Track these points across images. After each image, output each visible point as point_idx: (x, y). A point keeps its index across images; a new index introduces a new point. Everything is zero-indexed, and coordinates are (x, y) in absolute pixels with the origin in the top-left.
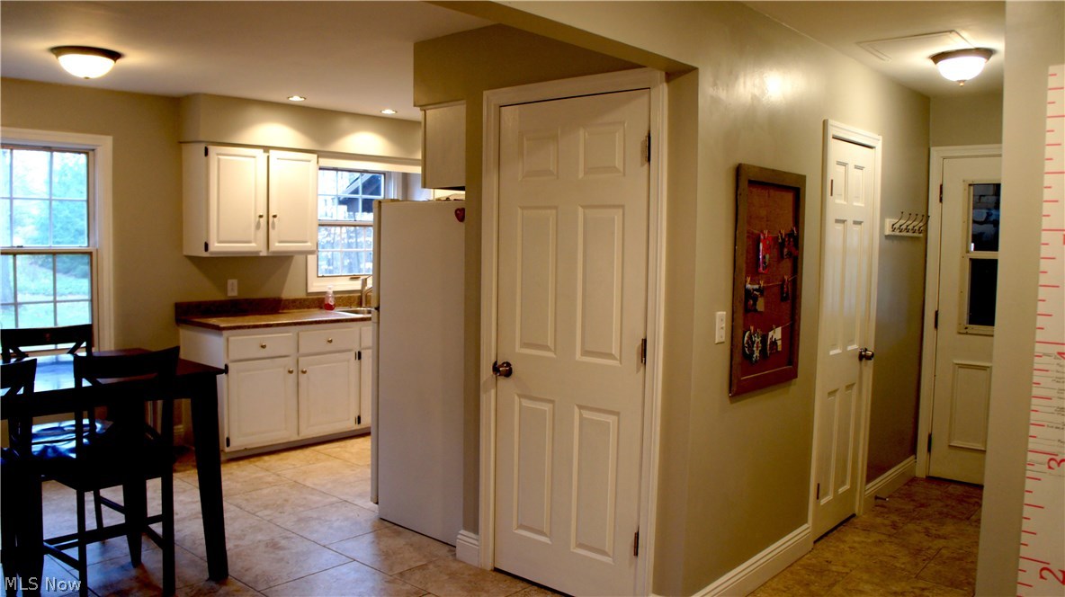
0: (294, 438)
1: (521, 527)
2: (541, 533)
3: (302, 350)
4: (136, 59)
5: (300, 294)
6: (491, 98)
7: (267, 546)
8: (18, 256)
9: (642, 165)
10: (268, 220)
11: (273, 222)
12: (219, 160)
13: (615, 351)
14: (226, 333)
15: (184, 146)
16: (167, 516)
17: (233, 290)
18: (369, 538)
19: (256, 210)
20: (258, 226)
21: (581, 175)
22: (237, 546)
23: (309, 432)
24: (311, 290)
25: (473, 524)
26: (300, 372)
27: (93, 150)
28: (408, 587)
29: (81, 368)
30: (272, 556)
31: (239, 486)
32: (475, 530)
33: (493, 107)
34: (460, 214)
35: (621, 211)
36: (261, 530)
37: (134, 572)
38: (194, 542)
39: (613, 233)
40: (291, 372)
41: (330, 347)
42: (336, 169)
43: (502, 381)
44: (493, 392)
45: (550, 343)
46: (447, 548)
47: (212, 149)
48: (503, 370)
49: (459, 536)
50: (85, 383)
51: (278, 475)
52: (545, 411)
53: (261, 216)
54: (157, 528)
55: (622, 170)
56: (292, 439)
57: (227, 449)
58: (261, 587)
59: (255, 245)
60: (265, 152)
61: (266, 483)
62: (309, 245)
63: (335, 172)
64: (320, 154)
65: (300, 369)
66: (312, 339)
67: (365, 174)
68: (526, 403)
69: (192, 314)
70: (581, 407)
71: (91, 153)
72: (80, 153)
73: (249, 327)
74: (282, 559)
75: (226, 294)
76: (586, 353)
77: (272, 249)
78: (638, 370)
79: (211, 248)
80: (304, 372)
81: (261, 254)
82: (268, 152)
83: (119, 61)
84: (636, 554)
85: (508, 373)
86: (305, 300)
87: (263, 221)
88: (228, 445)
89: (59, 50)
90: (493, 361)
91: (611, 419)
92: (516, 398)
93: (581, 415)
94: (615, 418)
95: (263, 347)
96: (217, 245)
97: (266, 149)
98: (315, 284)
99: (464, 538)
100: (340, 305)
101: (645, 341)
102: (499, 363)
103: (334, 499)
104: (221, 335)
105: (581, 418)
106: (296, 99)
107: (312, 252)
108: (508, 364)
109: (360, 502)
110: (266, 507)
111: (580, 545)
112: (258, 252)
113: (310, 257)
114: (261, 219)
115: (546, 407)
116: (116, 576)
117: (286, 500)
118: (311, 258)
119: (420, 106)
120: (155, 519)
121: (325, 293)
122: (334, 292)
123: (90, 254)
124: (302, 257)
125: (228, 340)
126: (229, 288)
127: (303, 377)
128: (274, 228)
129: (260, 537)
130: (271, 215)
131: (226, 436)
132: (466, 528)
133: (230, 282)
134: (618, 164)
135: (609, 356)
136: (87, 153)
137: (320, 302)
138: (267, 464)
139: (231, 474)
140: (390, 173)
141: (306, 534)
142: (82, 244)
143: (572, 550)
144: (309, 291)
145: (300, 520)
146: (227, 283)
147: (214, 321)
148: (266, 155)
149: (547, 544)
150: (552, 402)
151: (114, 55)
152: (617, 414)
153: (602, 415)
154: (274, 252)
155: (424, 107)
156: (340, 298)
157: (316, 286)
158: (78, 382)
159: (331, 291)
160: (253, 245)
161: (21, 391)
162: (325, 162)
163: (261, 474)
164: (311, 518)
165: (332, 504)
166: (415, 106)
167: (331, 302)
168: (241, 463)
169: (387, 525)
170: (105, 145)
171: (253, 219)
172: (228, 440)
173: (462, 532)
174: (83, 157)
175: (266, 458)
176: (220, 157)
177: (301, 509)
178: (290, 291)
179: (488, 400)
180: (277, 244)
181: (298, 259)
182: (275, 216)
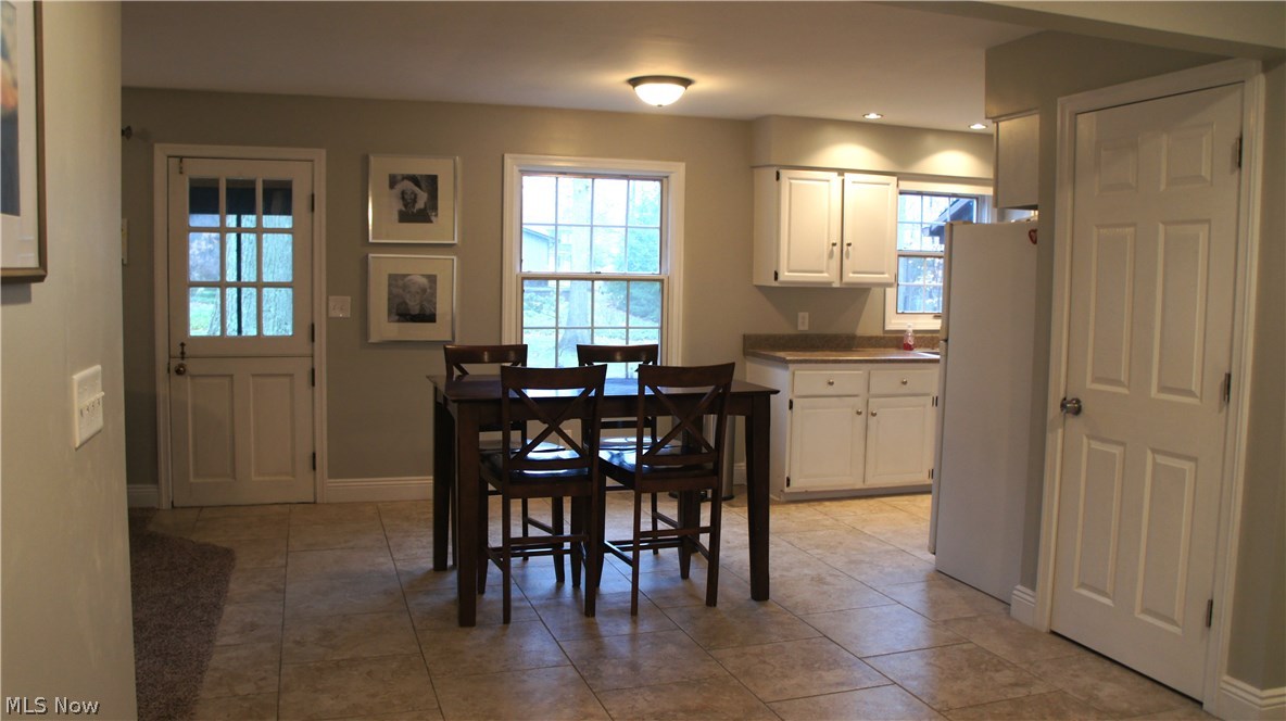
0: (859, 485)
1: (1083, 585)
2: (1103, 593)
3: (873, 391)
4: (705, 84)
5: (877, 332)
6: (1065, 105)
7: (812, 579)
8: (596, 282)
9: (1232, 172)
10: (842, 249)
11: (848, 251)
12: (791, 184)
13: (1195, 388)
14: (792, 367)
15: (755, 170)
16: (715, 530)
17: (804, 324)
18: (921, 586)
19: (829, 238)
20: (831, 255)
21: (1163, 187)
22: (782, 576)
23: (876, 480)
24: (888, 328)
25: (1030, 580)
26: (869, 415)
27: (667, 177)
28: (949, 633)
29: (645, 376)
30: (816, 588)
31: (794, 525)
32: (1033, 588)
33: (1067, 114)
34: (1033, 236)
35: (1207, 226)
36: (809, 565)
37: (681, 583)
38: (741, 568)
39: (1197, 252)
40: (859, 413)
41: (905, 389)
42: (921, 194)
43: (1072, 421)
44: (1060, 431)
45: (1124, 378)
46: (1003, 605)
47: (784, 174)
48: (1072, 408)
49: (1015, 592)
50: (648, 391)
51: (837, 520)
52: (1115, 454)
53: (834, 245)
54: (705, 539)
55: (1209, 178)
56: (857, 487)
57: (786, 490)
58: (800, 613)
59: (827, 276)
60: (839, 175)
61: (824, 526)
62: (886, 277)
63: (919, 197)
64: (901, 177)
65: (870, 410)
66: (885, 379)
67: (961, 200)
68: (1096, 445)
69: (760, 346)
70: (1154, 451)
71: (665, 180)
72: (655, 180)
73: (816, 362)
74: (825, 593)
75: (797, 326)
76: (1163, 389)
77: (845, 279)
78: (1220, 411)
79: (782, 277)
80: (874, 415)
81: (834, 285)
82: (843, 175)
83: (690, 88)
84: (1209, 624)
85: (1078, 411)
86: (882, 338)
87: (837, 250)
88: (788, 485)
89: (635, 82)
90: (1062, 397)
91: (1188, 466)
92: (1085, 440)
93: (1154, 459)
94: (1192, 464)
95: (831, 384)
96: (787, 274)
97: (841, 172)
98: (893, 321)
99: (1020, 593)
100: (920, 346)
101: (1229, 376)
102: (1069, 399)
103: (891, 548)
104: (787, 368)
105: (1155, 464)
106: (873, 116)
107: (890, 285)
108: (1078, 401)
109: (918, 553)
110: (818, 547)
111: (1146, 611)
112: (830, 283)
113: (888, 290)
114: (835, 248)
115: (1116, 450)
116: (664, 585)
117: (840, 543)
118: (890, 292)
119: (992, 118)
120: (705, 530)
121: (904, 331)
122: (915, 332)
123: (662, 281)
124: (880, 290)
125: (794, 374)
126: (800, 321)
127: (872, 420)
128: (848, 257)
129: (806, 571)
130: (846, 242)
131: (786, 475)
132: (1023, 584)
133: (801, 314)
134: (1205, 172)
135: (1190, 393)
136: (661, 181)
137: (898, 341)
138: (827, 509)
139: (788, 514)
140: (983, 196)
141: (855, 575)
142: (653, 269)
143: (1136, 615)
144: (887, 328)
145: (851, 562)
146: (797, 317)
147: (781, 354)
148: (841, 178)
149: (1108, 606)
150: (1122, 444)
151: (686, 82)
152: (1195, 460)
153: (1177, 460)
154: (847, 284)
155: (996, 120)
156: (922, 337)
157: (894, 323)
158: (641, 390)
159: (911, 329)
160: (825, 275)
161: (593, 394)
162: (906, 185)
163: (820, 517)
164: (862, 562)
165: (887, 552)
166: (987, 118)
167: (911, 341)
168: (800, 505)
169: (942, 577)
170: (678, 171)
171: (826, 248)
172: (788, 480)
173: (1019, 587)
174: (658, 184)
175: (827, 503)
176: (793, 181)
177: (853, 552)
178: (866, 328)
179: (1055, 440)
180: (851, 275)
181: (876, 292)
182: (849, 245)
